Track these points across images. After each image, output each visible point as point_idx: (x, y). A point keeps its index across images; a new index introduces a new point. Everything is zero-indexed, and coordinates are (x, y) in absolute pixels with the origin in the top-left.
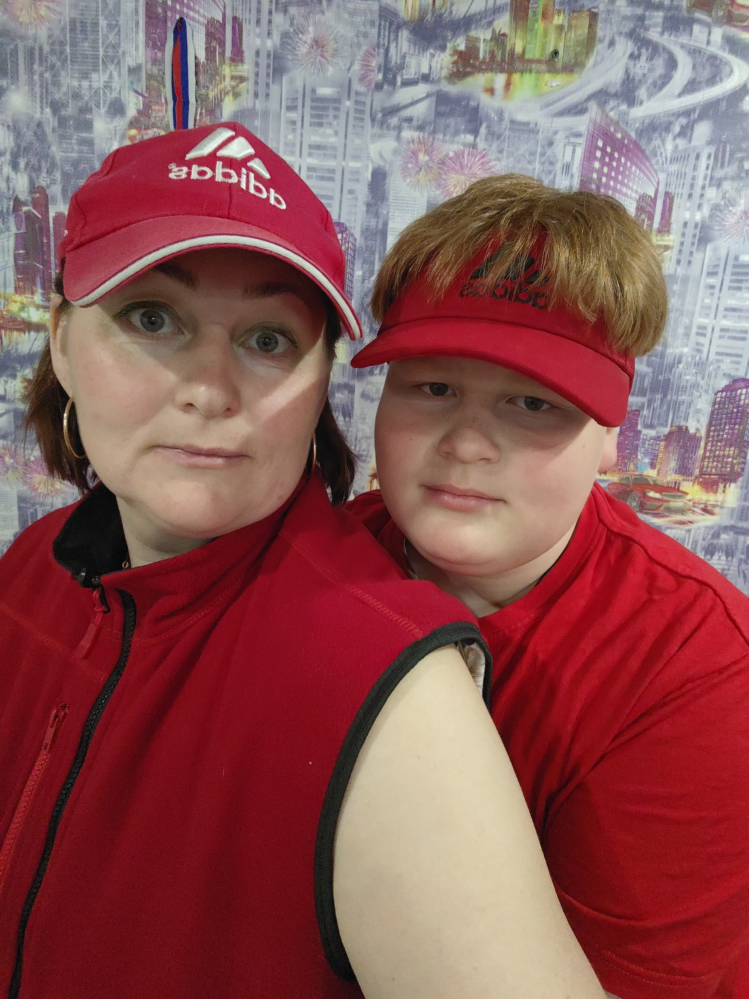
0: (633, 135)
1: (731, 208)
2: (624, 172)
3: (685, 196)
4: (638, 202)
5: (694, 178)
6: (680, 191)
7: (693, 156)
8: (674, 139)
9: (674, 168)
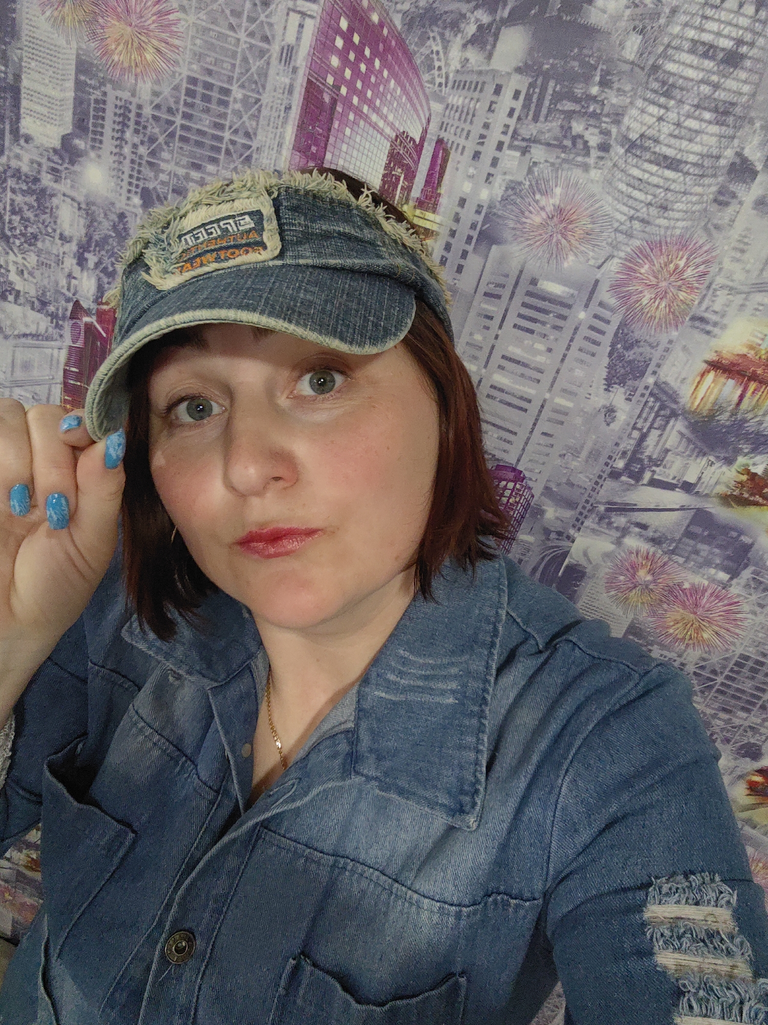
0: (398, 21)
1: (538, 197)
2: (377, 85)
3: (469, 153)
4: (393, 143)
5: (486, 126)
6: (462, 141)
7: (490, 88)
8: (465, 46)
9: (457, 99)
